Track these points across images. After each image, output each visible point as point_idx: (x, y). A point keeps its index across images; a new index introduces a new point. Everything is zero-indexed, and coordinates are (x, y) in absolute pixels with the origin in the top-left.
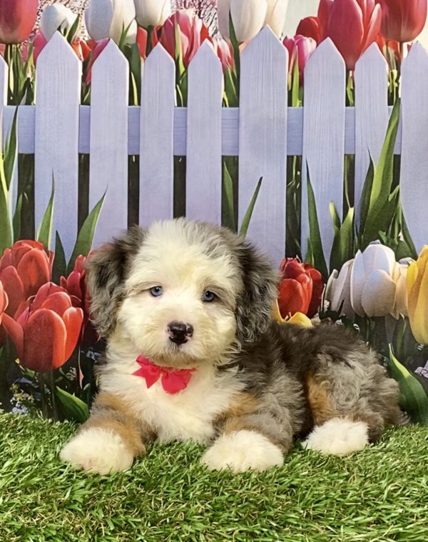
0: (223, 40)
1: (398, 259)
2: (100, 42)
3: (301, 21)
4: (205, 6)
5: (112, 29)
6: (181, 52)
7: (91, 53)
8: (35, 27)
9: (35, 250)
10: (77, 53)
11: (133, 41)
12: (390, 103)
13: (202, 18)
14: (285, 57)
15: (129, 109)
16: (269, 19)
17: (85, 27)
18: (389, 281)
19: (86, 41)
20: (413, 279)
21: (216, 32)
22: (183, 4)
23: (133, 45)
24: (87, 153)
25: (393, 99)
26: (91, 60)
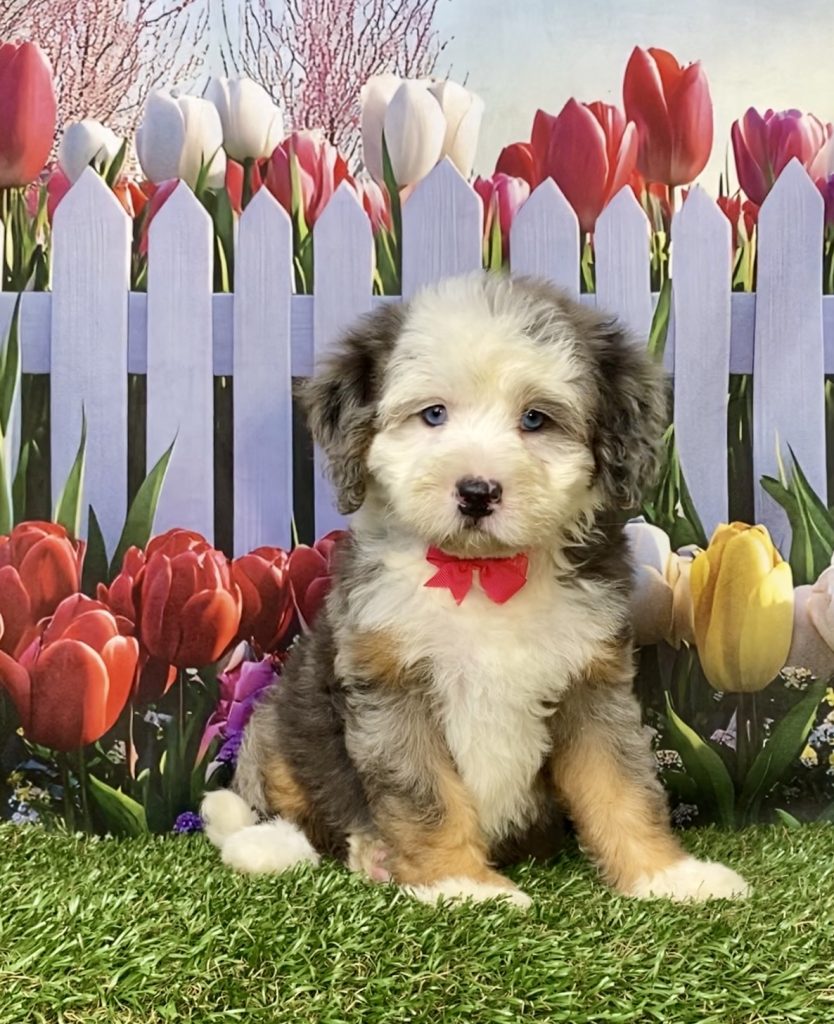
0: (371, 182)
1: (674, 549)
2: (162, 185)
3: (504, 151)
4: (341, 125)
5: (182, 163)
6: (301, 203)
7: (147, 204)
8: (50, 159)
9: (52, 537)
10: (123, 205)
11: (220, 184)
12: (655, 287)
13: (336, 146)
14: (477, 212)
15: (214, 298)
16: (449, 147)
17: (137, 160)
18: (662, 586)
19: (140, 184)
20: (702, 581)
21: (360, 168)
22: (304, 122)
23: (219, 191)
24: (141, 372)
25: (659, 280)
26: (147, 215)
